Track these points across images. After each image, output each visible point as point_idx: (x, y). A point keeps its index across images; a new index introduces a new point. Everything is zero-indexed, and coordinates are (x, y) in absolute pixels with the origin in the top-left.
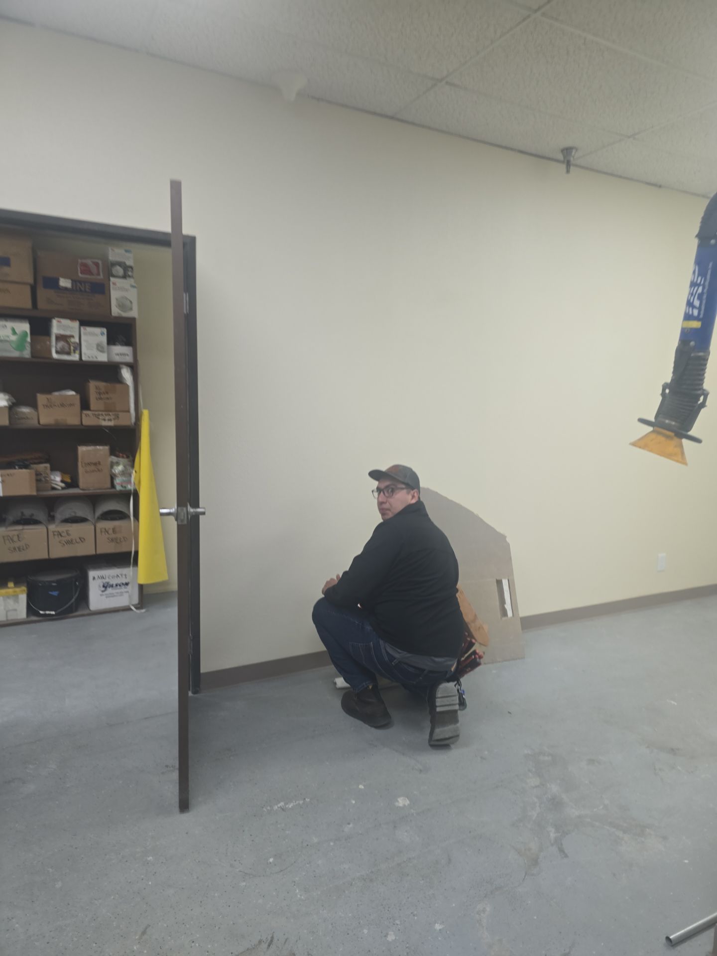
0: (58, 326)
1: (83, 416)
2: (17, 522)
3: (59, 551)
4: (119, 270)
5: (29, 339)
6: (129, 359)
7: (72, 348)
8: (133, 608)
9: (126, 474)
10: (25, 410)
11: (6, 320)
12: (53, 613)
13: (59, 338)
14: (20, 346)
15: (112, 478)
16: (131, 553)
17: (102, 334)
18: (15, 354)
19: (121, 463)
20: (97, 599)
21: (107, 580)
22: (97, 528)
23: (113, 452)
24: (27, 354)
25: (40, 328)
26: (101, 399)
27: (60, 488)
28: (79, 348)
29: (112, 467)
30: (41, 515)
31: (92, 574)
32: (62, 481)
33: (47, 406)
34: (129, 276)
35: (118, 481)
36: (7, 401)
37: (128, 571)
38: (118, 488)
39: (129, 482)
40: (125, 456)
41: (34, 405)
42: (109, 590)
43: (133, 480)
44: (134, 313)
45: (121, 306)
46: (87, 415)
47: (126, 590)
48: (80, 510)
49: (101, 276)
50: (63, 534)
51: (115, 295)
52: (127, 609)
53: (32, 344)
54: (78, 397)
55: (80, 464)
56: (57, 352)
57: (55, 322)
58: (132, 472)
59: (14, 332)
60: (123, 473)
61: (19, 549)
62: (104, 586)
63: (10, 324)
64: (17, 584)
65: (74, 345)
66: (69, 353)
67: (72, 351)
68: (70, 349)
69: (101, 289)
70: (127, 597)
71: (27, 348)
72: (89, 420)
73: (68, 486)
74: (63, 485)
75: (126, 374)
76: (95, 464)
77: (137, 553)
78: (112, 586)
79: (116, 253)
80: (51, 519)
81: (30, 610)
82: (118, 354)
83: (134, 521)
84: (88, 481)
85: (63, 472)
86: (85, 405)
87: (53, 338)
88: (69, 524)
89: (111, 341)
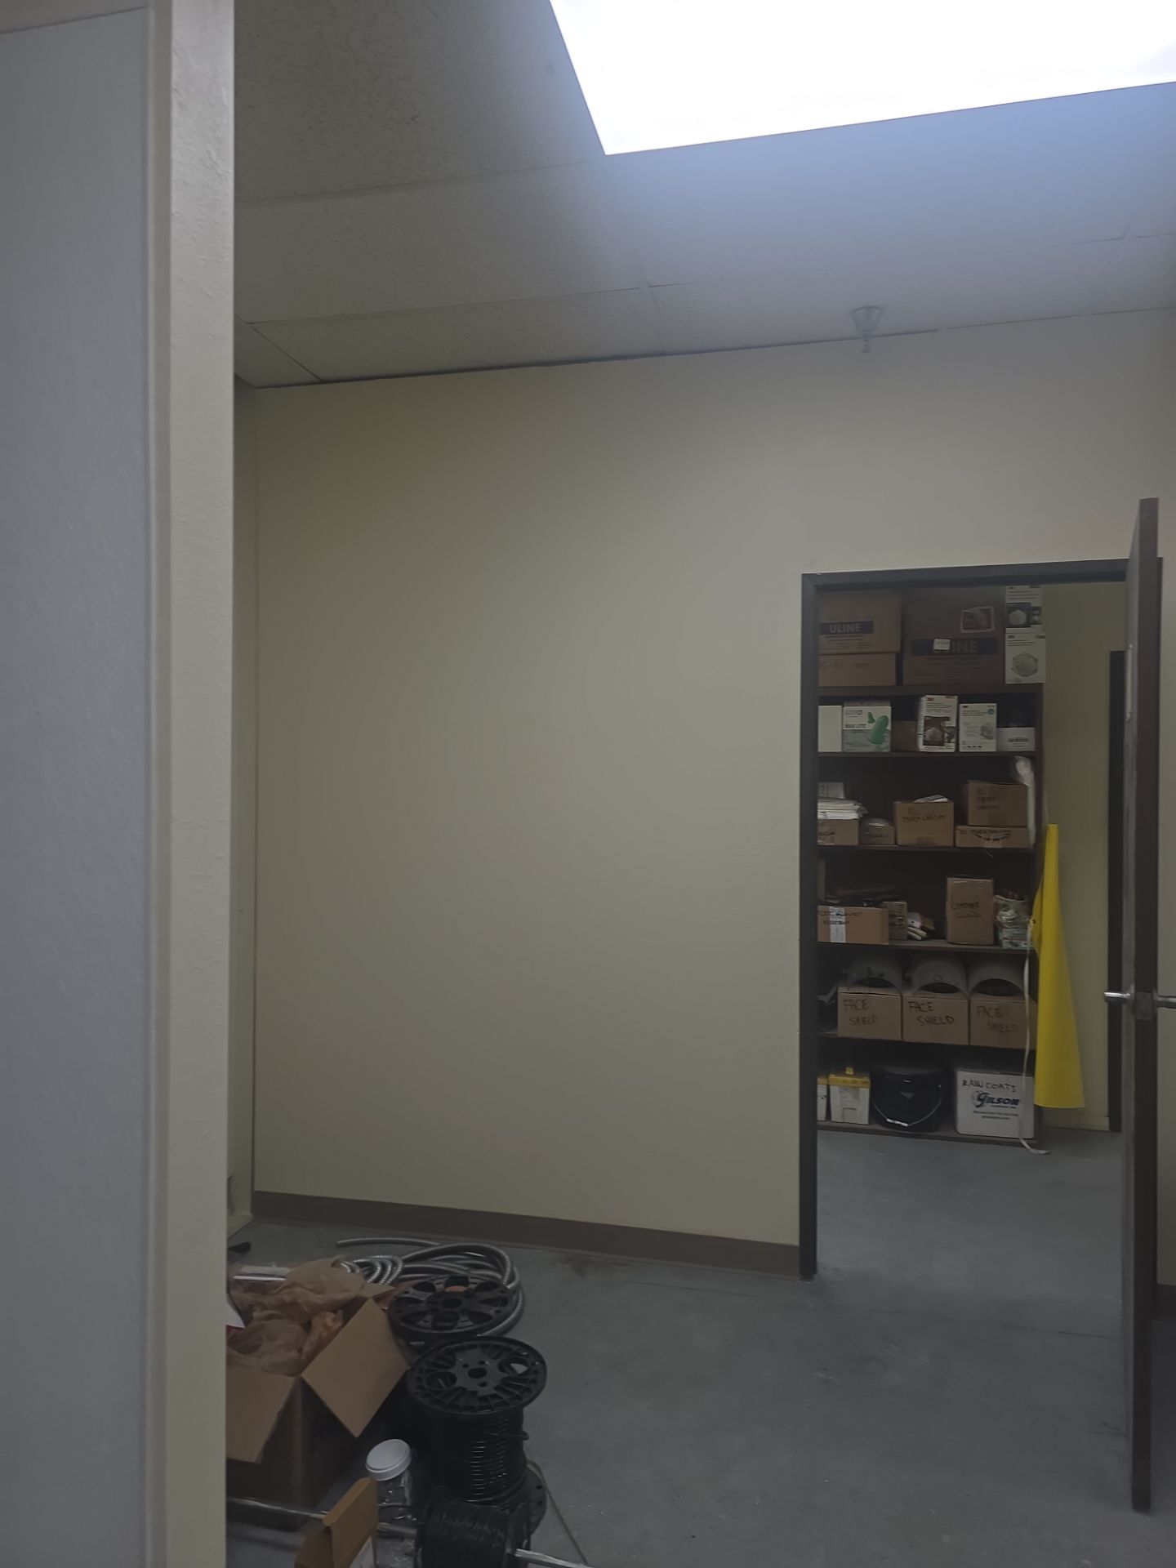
0: (928, 707)
1: (957, 832)
2: (861, 983)
3: (917, 1033)
4: (1020, 616)
5: (889, 727)
6: (1029, 746)
7: (946, 735)
8: (1024, 1143)
9: (1019, 924)
10: (879, 824)
11: (862, 705)
12: (906, 1125)
13: (929, 722)
14: (877, 738)
15: (997, 927)
16: (1024, 1051)
17: (990, 711)
18: (871, 748)
19: (1011, 906)
20: (968, 1117)
21: (984, 1090)
22: (972, 1004)
23: (997, 890)
24: (885, 747)
25: (905, 710)
26: (983, 807)
27: (920, 938)
28: (955, 735)
29: (996, 912)
30: (893, 976)
31: (962, 1075)
32: (922, 928)
33: (908, 818)
34: (1035, 623)
35: (1005, 934)
36: (858, 811)
37: (1019, 1081)
38: (1006, 945)
39: (1023, 937)
40: (1016, 896)
41: (890, 818)
42: (988, 1107)
43: (1029, 935)
44: (1039, 677)
45: (1020, 668)
46: (962, 832)
47: (1014, 1111)
48: (949, 974)
49: (993, 629)
50: (922, 1007)
51: (1011, 653)
52: (1014, 1143)
53: (892, 732)
54: (952, 804)
55: (948, 905)
56: (925, 743)
57: (924, 700)
58: (1029, 922)
59: (871, 720)
60: (1014, 922)
61: (863, 1019)
62: (979, 1099)
63: (867, 709)
64: (857, 1072)
65: (949, 731)
66: (941, 744)
67: (946, 740)
68: (943, 736)
69: (993, 647)
70: (1016, 1124)
71: (886, 738)
72: (966, 839)
73: (932, 935)
74: (924, 934)
75: (1024, 770)
76: (971, 905)
77: (1033, 1053)
78: (991, 1100)
79: (1013, 595)
80: (907, 982)
81: (874, 1115)
82: (1011, 740)
83: (1030, 1000)
84: (960, 931)
85: (924, 914)
86: (960, 817)
87: (921, 723)
88: (933, 994)
89: (1003, 722)
